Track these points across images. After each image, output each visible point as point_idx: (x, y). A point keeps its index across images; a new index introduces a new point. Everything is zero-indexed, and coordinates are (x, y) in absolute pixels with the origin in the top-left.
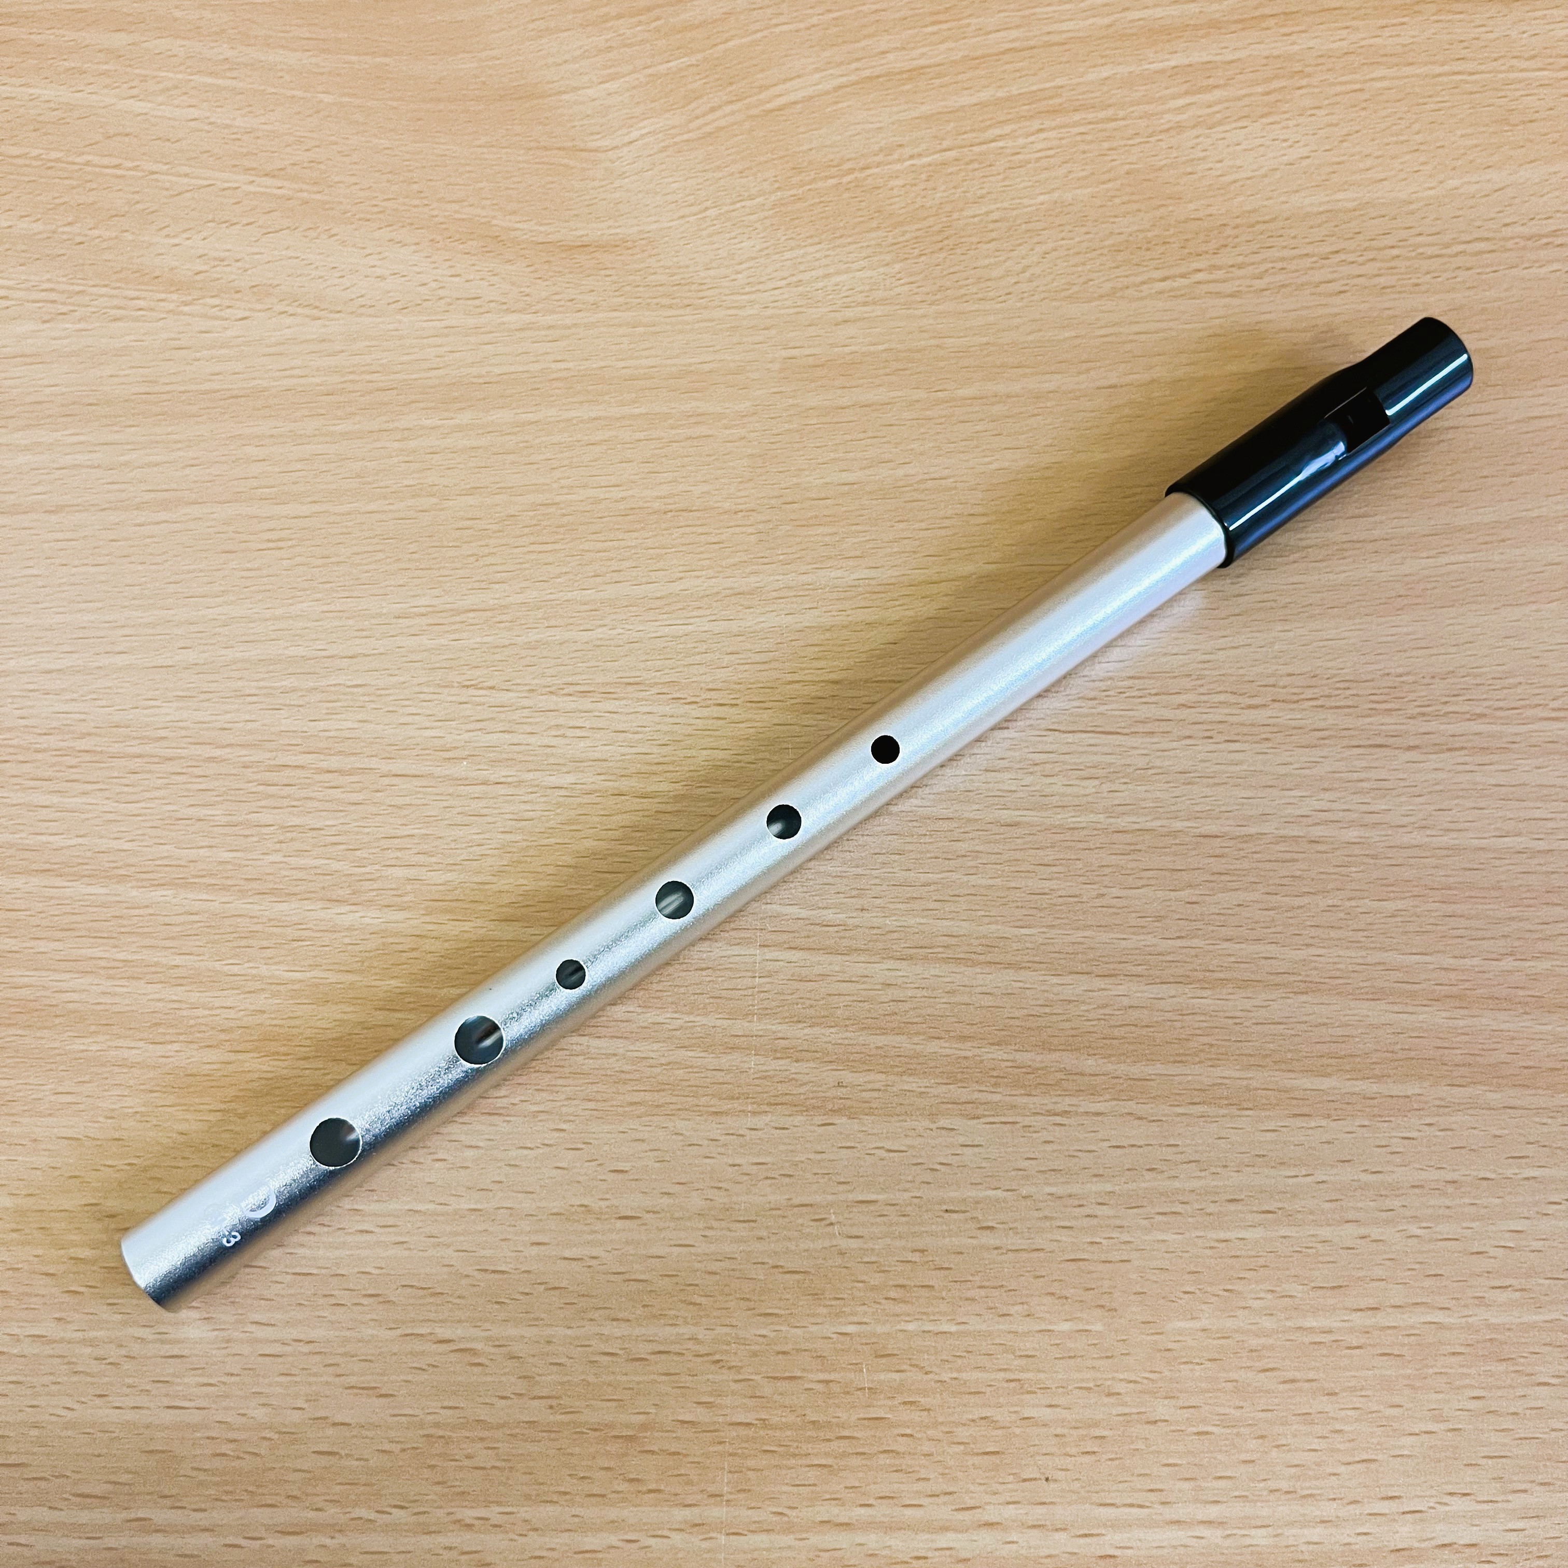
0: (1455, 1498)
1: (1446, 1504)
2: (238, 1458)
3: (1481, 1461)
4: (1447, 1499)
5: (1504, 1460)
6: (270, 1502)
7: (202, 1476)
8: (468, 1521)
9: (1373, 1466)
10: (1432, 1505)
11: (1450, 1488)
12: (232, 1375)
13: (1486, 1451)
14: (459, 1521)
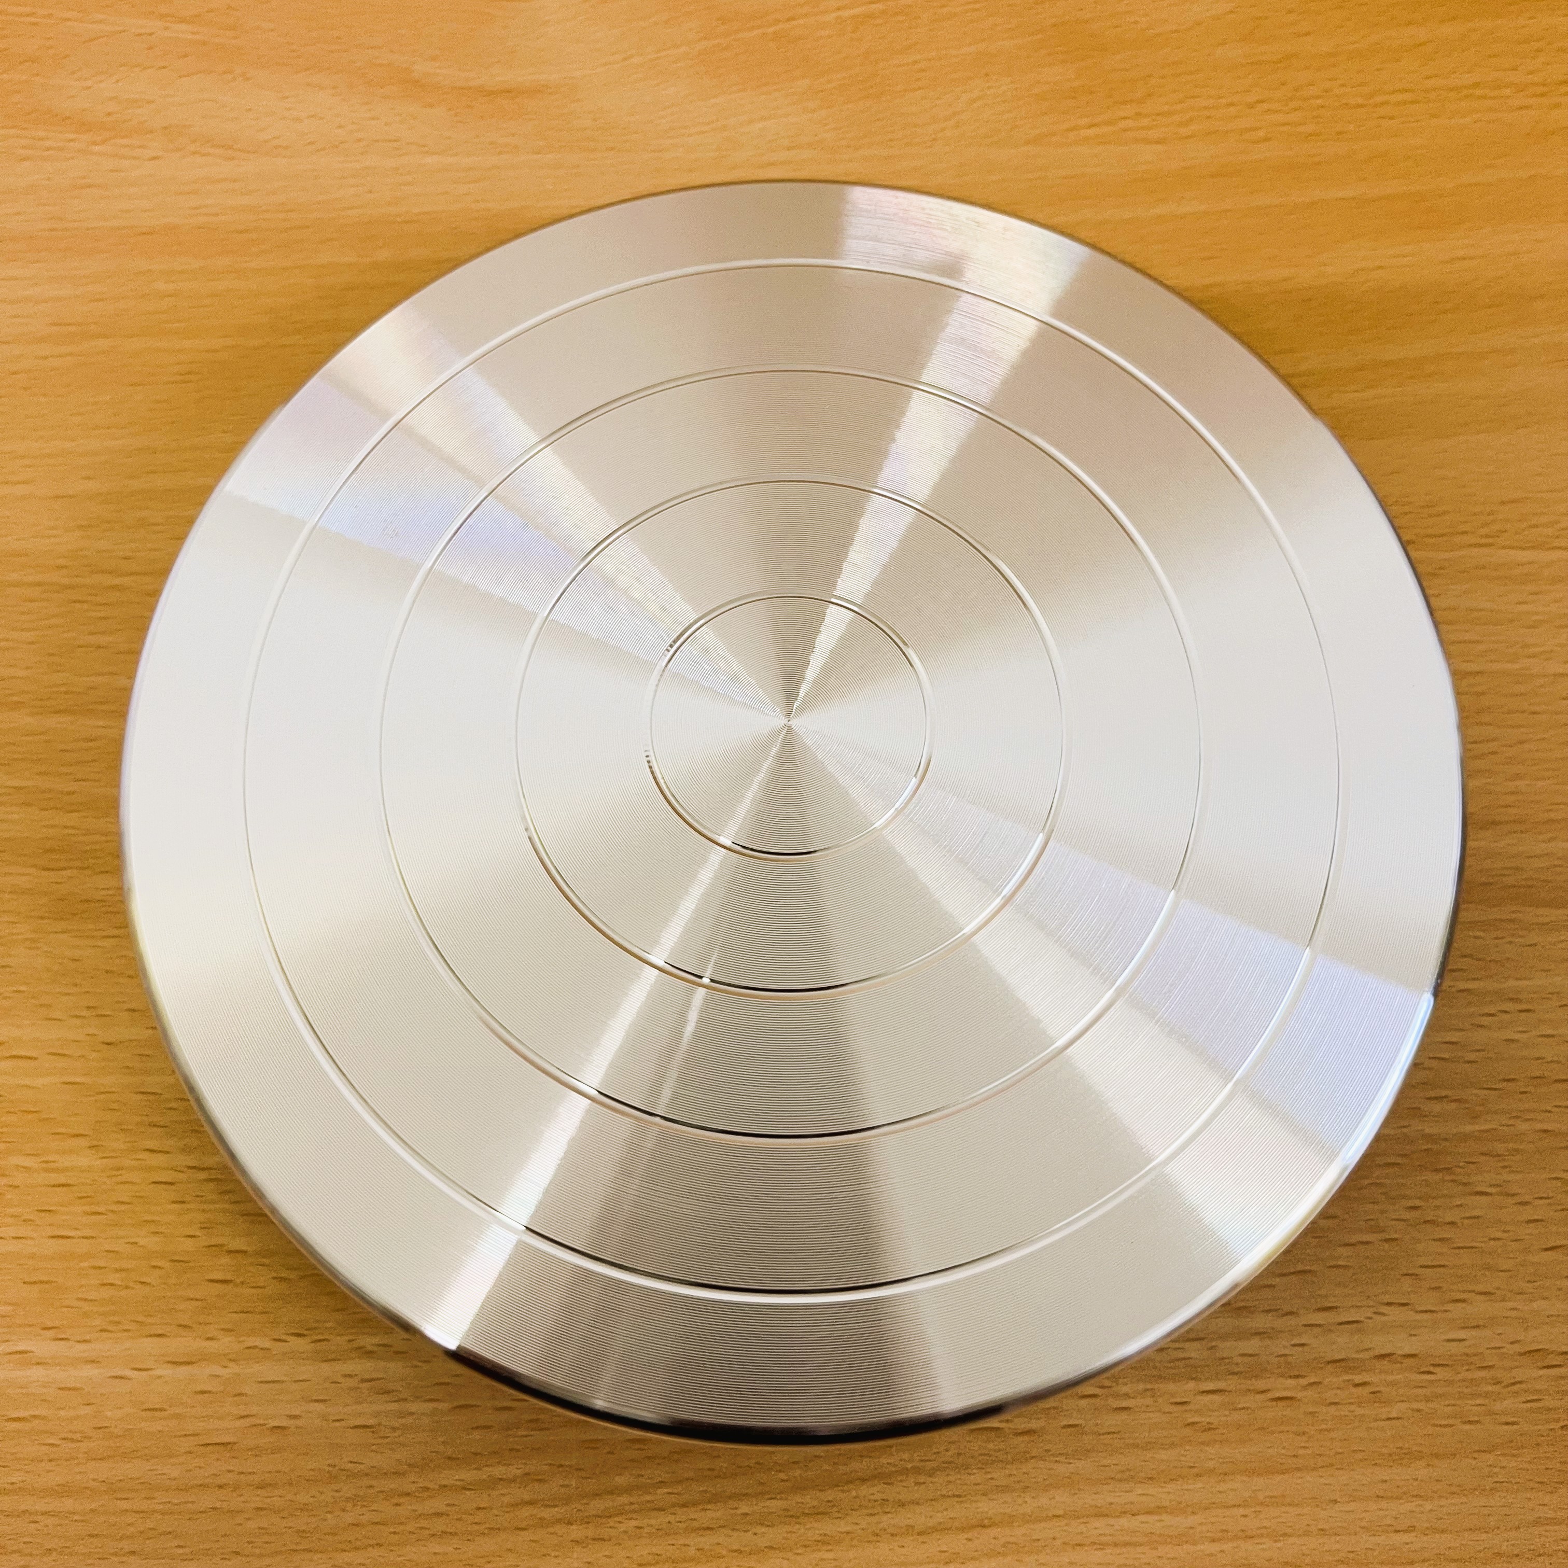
0: (1392, 1308)
1: (1384, 1314)
2: (127, 1287)
3: (1417, 1271)
4: (1384, 1309)
5: (1442, 1270)
6: (160, 1332)
7: (86, 1307)
8: (369, 1348)
9: (1309, 1277)
10: (1370, 1315)
11: (1387, 1298)
12: (123, 1203)
13: (1423, 1261)
14: (360, 1348)
